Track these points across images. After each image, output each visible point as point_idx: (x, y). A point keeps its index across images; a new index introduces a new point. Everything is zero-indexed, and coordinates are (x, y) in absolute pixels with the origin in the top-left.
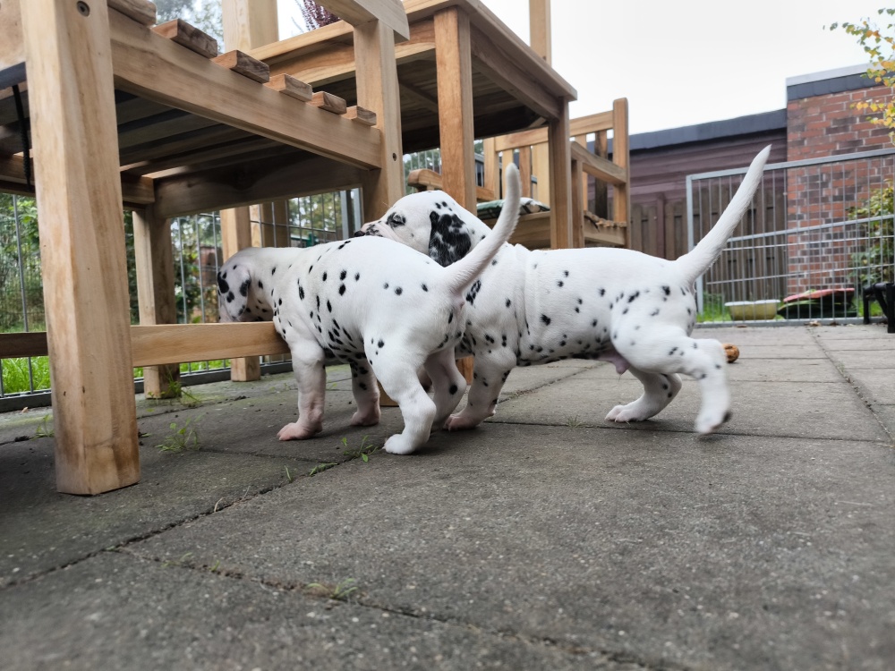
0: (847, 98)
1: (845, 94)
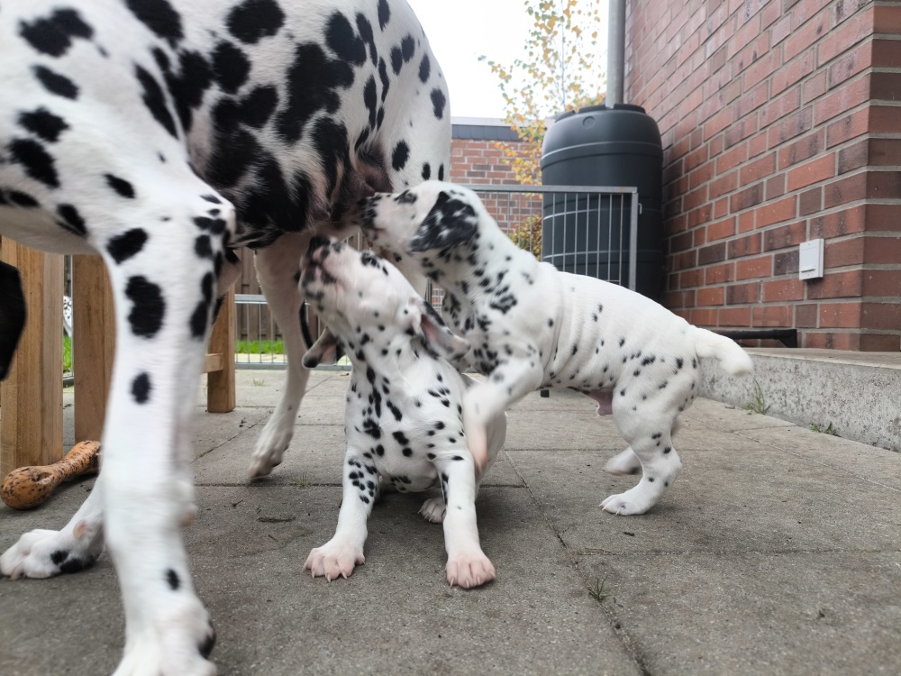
0: (484, 146)
1: (483, 142)
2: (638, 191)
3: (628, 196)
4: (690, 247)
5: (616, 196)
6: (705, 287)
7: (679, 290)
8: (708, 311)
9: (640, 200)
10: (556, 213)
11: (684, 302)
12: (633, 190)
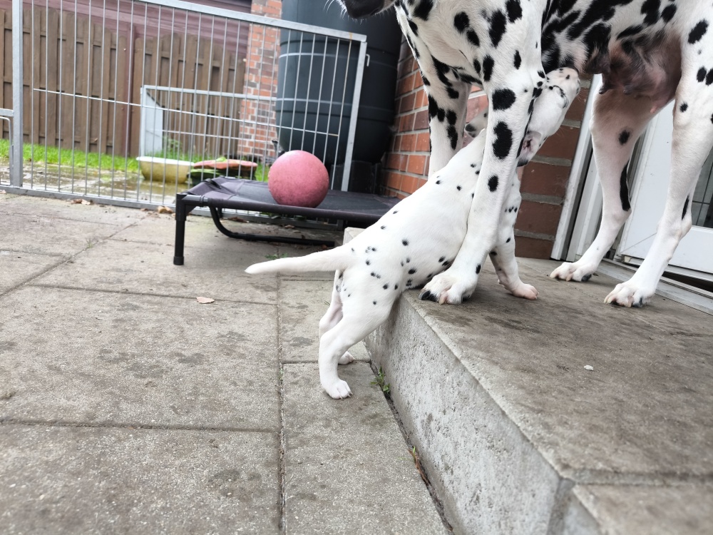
2: (367, 41)
3: (357, 45)
4: (411, 110)
5: (344, 43)
6: (414, 154)
7: (399, 153)
8: (412, 178)
9: (369, 50)
10: (290, 52)
11: (400, 166)
12: (362, 39)
